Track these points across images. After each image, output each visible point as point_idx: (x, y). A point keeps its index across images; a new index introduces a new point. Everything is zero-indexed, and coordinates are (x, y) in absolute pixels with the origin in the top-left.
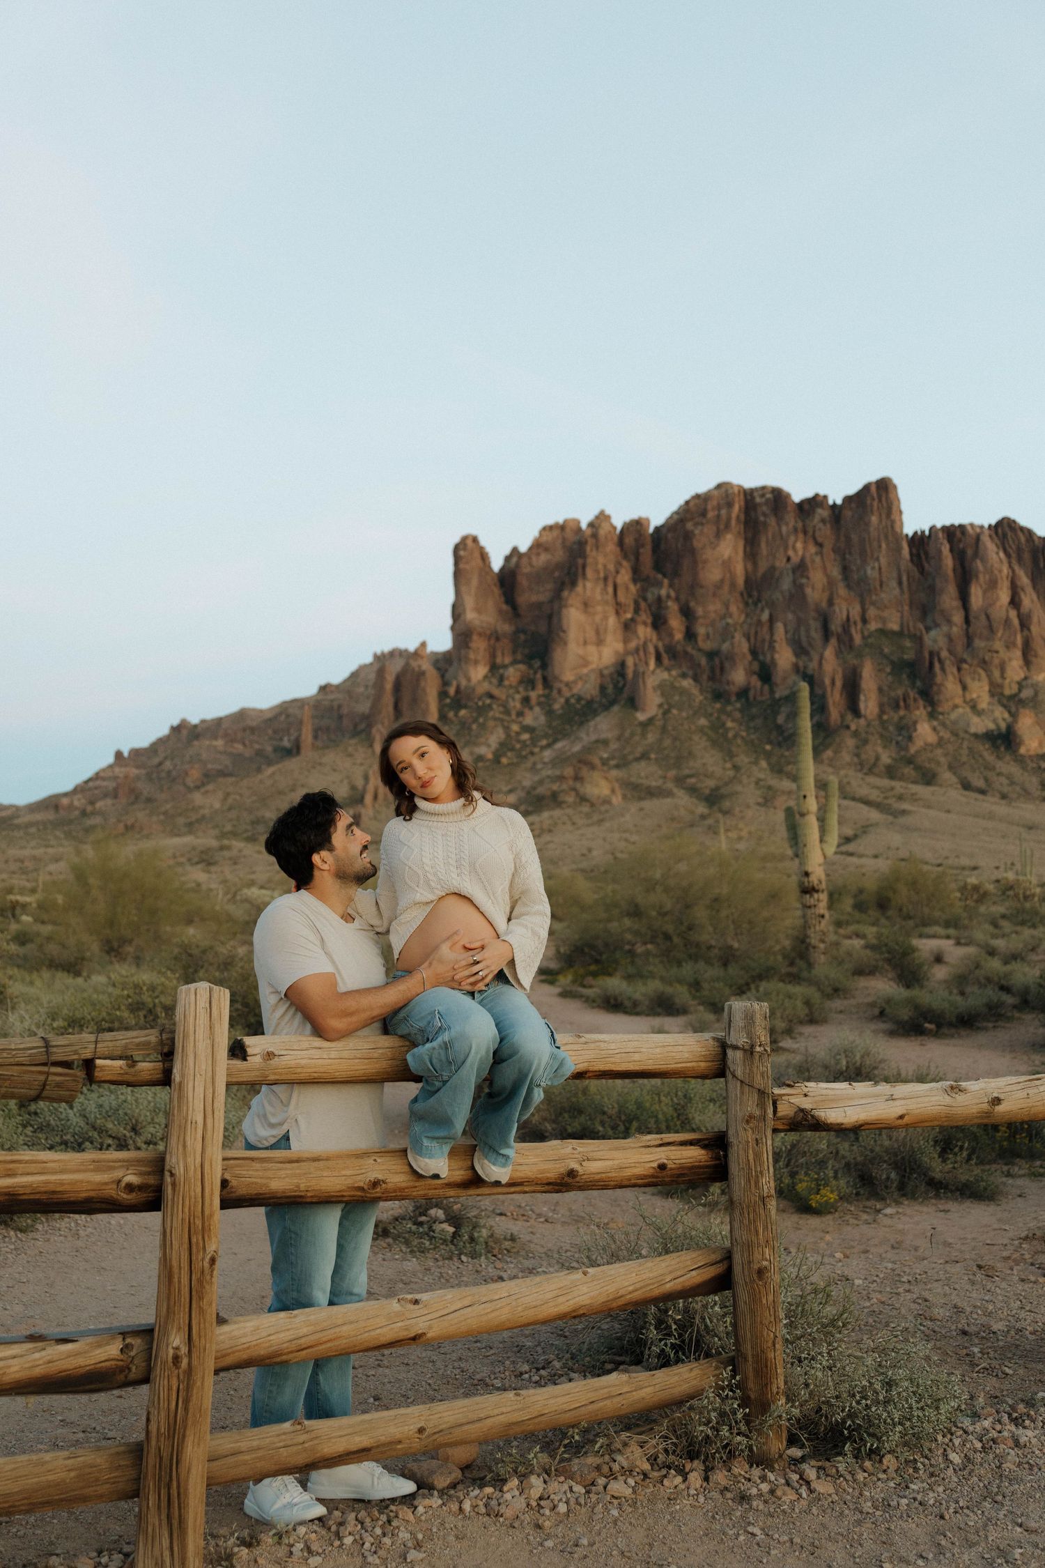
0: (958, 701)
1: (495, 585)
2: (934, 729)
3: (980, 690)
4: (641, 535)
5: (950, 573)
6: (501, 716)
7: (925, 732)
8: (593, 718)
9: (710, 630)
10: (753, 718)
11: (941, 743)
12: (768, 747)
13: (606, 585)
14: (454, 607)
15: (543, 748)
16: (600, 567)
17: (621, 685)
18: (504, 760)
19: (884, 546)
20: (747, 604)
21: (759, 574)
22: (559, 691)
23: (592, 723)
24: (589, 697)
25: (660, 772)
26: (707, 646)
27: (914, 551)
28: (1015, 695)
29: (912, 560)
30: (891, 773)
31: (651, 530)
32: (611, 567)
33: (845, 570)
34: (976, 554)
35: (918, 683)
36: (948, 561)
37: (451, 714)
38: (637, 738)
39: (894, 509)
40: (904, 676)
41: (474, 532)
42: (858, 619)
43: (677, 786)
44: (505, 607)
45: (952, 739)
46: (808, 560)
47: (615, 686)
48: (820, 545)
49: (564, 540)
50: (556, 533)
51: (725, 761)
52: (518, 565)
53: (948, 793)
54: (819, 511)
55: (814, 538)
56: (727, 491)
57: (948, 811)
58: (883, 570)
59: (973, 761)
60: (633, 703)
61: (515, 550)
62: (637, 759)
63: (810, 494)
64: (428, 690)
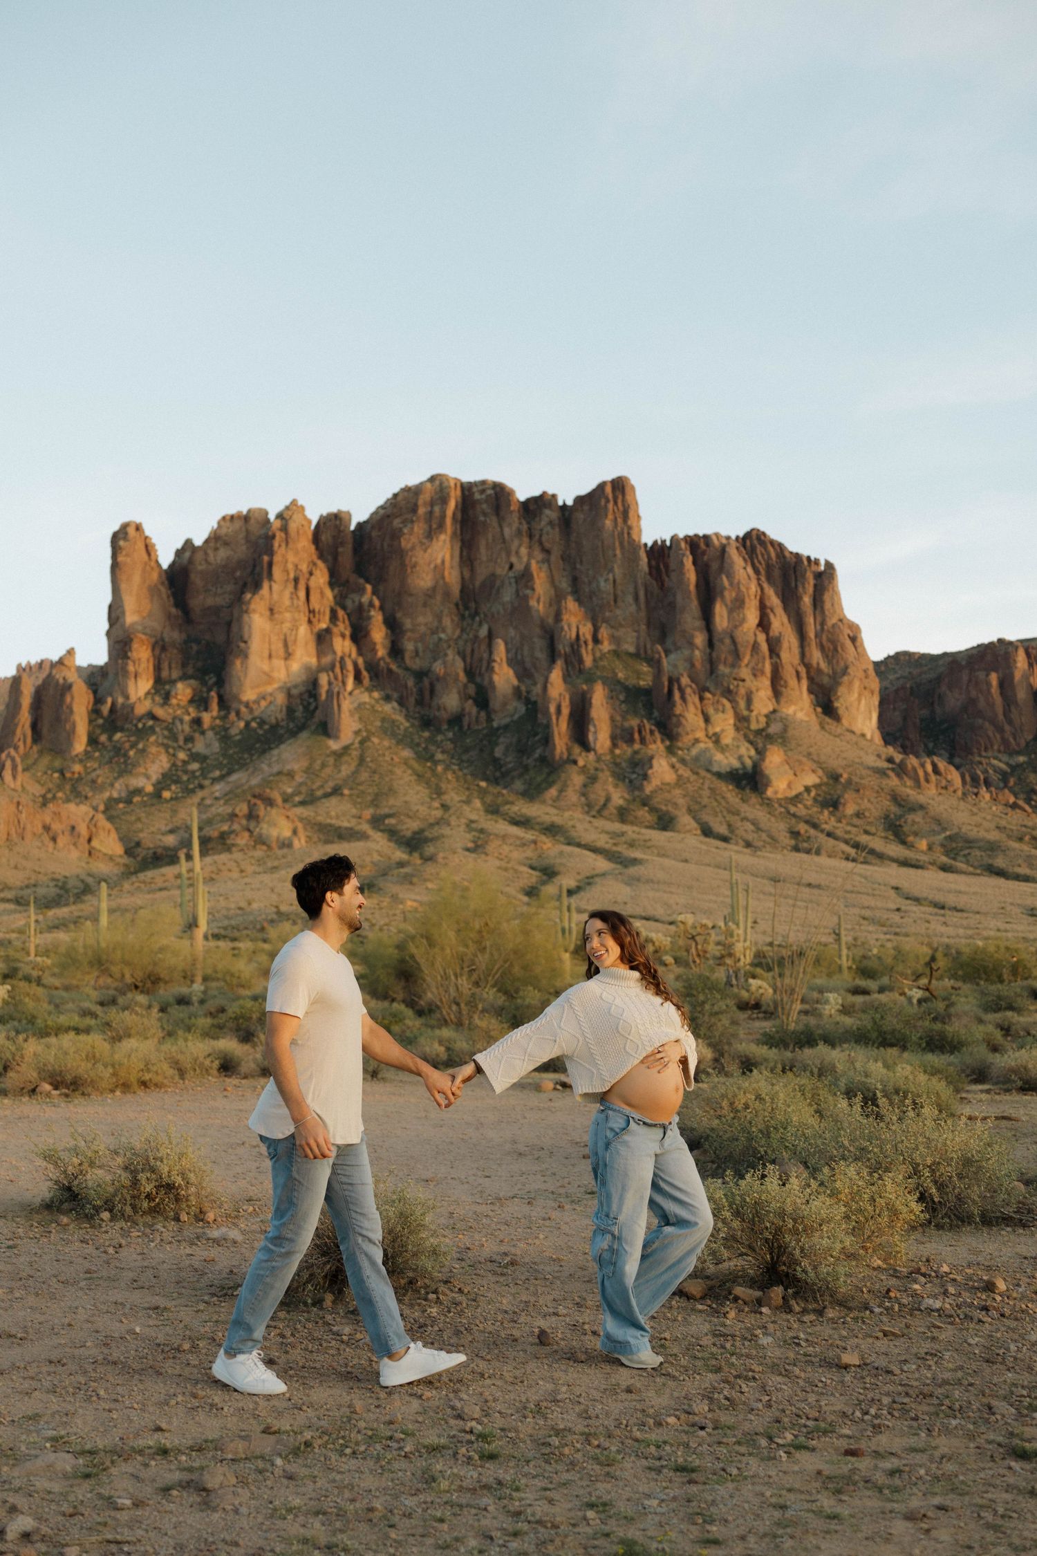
0: (700, 735)
1: (163, 583)
2: (673, 767)
3: (724, 723)
4: (340, 531)
5: (692, 587)
6: (165, 741)
7: (662, 770)
8: (277, 746)
9: (420, 645)
10: (467, 750)
11: (680, 782)
12: (483, 784)
13: (296, 587)
14: (110, 607)
15: (214, 780)
16: (290, 566)
17: (312, 707)
18: (166, 794)
19: (618, 552)
20: (463, 617)
21: (477, 584)
22: (238, 713)
23: (275, 752)
24: (273, 721)
25: (354, 811)
26: (416, 664)
27: (653, 563)
28: (763, 730)
29: (650, 574)
30: (623, 815)
31: (352, 527)
32: (304, 567)
33: (575, 581)
34: (721, 569)
35: (656, 714)
36: (691, 575)
37: (103, 738)
38: (328, 771)
39: (631, 514)
40: (640, 705)
41: (138, 519)
42: (589, 637)
43: (374, 828)
44: (173, 610)
45: (693, 778)
46: (534, 566)
47: (306, 708)
48: (547, 552)
49: (247, 531)
50: (238, 524)
51: (432, 799)
52: (191, 561)
53: (687, 839)
54: (547, 512)
55: (541, 543)
56: (441, 484)
57: (686, 861)
58: (618, 581)
59: (715, 804)
60: (326, 729)
61: (188, 543)
62: (327, 795)
63: (537, 493)
64: (75, 708)
